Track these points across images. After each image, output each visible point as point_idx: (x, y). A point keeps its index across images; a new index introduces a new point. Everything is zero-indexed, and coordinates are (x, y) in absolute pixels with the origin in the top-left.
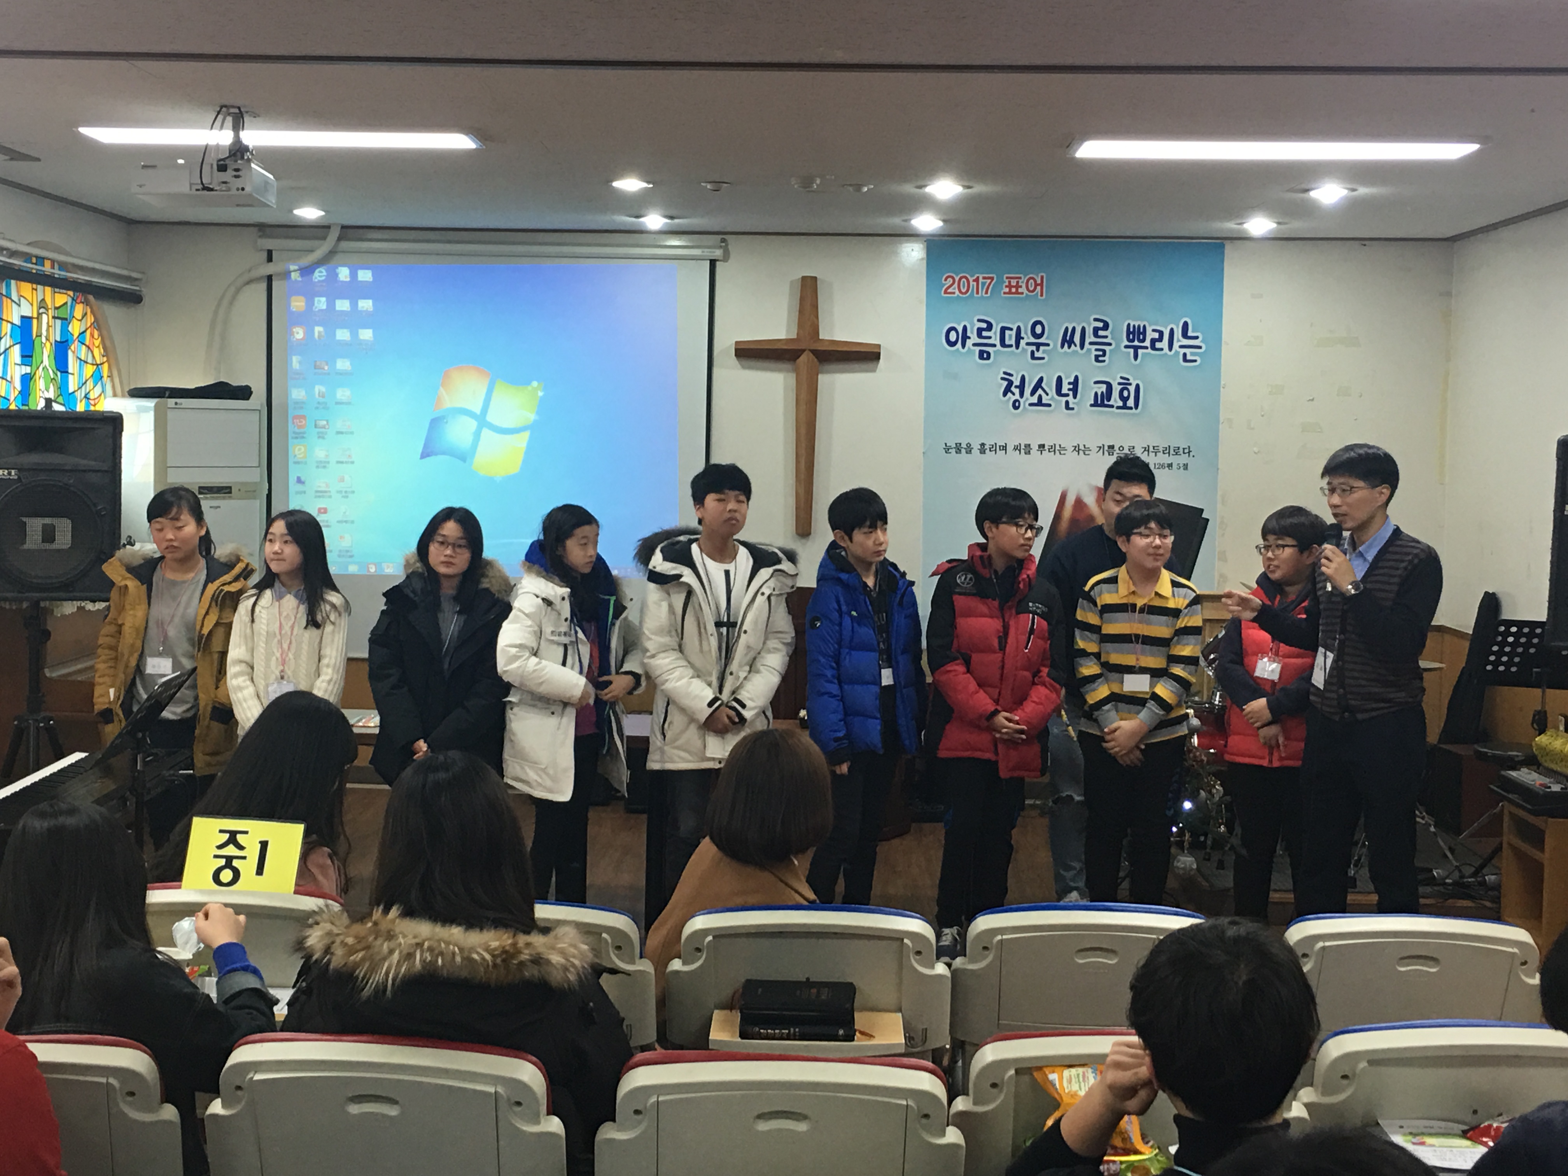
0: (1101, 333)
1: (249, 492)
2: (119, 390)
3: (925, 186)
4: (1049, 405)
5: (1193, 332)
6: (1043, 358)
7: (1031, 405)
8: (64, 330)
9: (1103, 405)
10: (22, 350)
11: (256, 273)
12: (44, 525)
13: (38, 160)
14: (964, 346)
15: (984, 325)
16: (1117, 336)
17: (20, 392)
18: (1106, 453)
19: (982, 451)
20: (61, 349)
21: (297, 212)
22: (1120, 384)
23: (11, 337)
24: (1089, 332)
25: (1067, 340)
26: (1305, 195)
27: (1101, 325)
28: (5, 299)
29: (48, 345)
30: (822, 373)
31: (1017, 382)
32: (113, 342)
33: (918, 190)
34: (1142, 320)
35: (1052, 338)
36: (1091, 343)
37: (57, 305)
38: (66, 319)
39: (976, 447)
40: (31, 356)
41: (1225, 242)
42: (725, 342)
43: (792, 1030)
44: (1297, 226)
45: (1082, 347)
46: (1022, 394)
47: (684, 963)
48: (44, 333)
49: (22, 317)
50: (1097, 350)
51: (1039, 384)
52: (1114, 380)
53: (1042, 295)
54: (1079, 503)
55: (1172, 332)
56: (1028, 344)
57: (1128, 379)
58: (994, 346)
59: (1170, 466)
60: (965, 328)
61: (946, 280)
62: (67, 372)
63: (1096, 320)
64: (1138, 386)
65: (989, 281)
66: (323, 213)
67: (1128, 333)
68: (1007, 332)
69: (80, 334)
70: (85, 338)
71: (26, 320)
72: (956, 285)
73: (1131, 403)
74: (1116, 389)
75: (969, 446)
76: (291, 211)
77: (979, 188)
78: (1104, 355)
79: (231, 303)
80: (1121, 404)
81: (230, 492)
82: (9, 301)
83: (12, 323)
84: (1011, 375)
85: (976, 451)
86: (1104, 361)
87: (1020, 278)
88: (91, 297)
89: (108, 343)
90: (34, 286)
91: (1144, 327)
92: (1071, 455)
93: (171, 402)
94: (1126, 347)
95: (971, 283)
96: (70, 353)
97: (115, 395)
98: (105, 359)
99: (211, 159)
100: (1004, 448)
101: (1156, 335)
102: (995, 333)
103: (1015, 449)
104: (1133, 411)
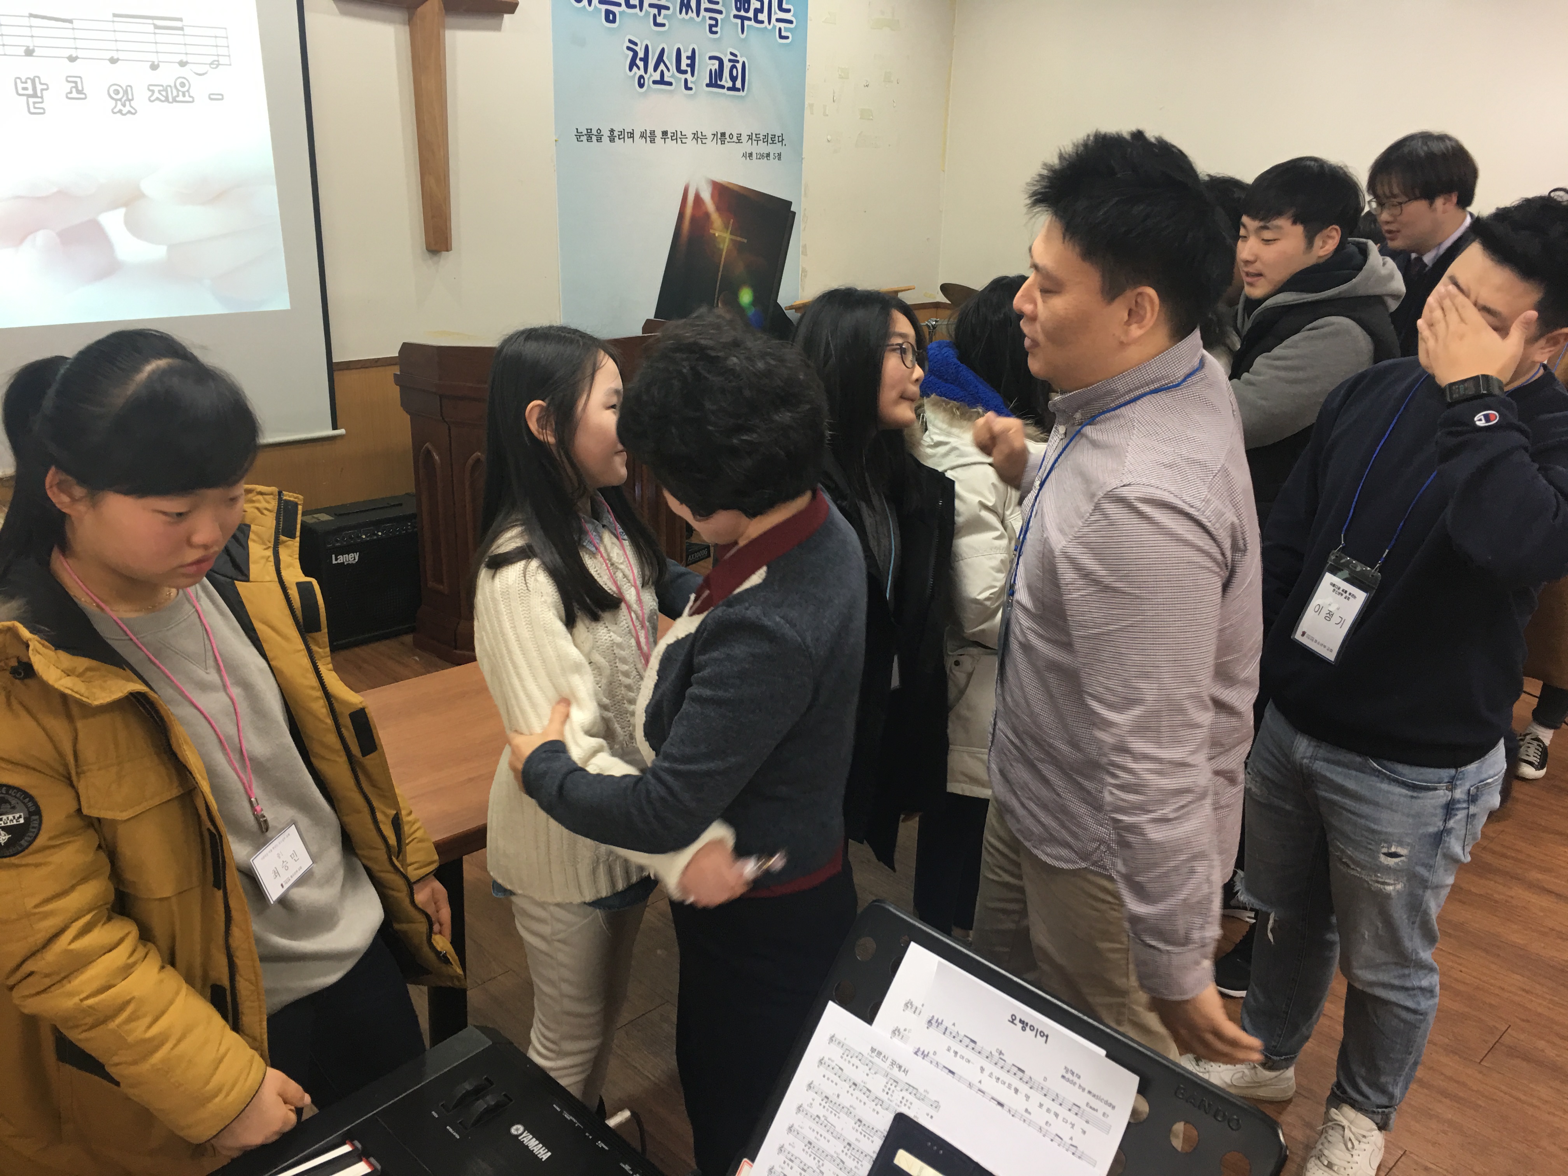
4: (670, 84)
5: (786, 4)
6: (664, 25)
7: (655, 82)
9: (715, 85)
16: (727, 4)
18: (719, 141)
19: (612, 140)
22: (730, 61)
25: (685, 5)
31: (641, 54)
36: (707, 10)
39: (606, 133)
45: (698, 15)
46: (646, 71)
50: (711, 18)
51: (660, 60)
52: (725, 56)
54: (698, 199)
55: (770, 2)
56: (651, 5)
57: (736, 56)
58: (619, 5)
59: (768, 155)
64: (744, 64)
73: (738, 84)
74: (727, 65)
75: (599, 131)
80: (730, 84)
84: (636, 44)
85: (606, 139)
86: (716, 33)
101: (758, 5)
103: (642, 136)
104: (741, 93)
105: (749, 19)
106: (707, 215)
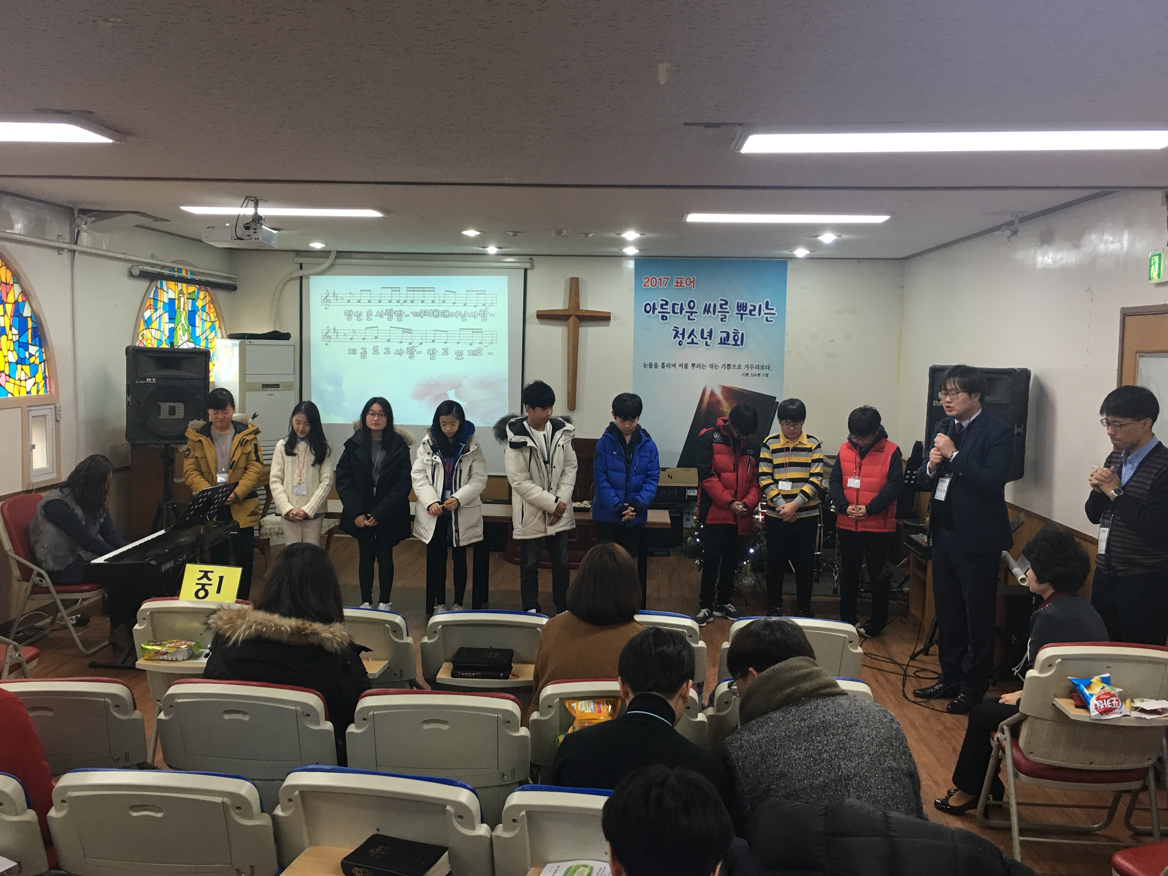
0: (724, 307)
1: (289, 387)
2: (225, 335)
3: (621, 234)
4: (697, 344)
5: (771, 306)
6: (694, 320)
7: (688, 343)
8: (193, 305)
9: (725, 343)
10: (169, 315)
11: (293, 276)
12: (170, 406)
13: (170, 221)
14: (653, 313)
15: (664, 303)
16: (732, 309)
17: (168, 337)
18: (726, 368)
19: (663, 367)
20: (192, 316)
21: (311, 245)
22: (733, 333)
23: (163, 309)
24: (718, 306)
25: (707, 310)
26: (816, 238)
27: (724, 302)
28: (159, 290)
29: (184, 312)
30: (582, 326)
31: (681, 332)
32: (221, 311)
33: (618, 236)
34: (745, 300)
35: (699, 308)
36: (719, 312)
37: (189, 292)
38: (195, 299)
39: (660, 365)
40: (175, 319)
41: (787, 260)
42: (532, 311)
43: (477, 673)
44: (819, 253)
45: (714, 314)
46: (683, 339)
47: (429, 639)
48: (182, 306)
49: (170, 299)
50: (721, 315)
51: (692, 333)
52: (731, 330)
53: (694, 287)
54: (712, 394)
55: (760, 306)
56: (686, 312)
57: (738, 330)
58: (669, 313)
59: (759, 375)
60: (654, 304)
61: (644, 279)
62: (195, 326)
63: (721, 300)
64: (743, 335)
65: (666, 280)
66: (324, 246)
67: (738, 306)
68: (676, 306)
69: (202, 307)
70: (205, 308)
71: (172, 301)
72: (650, 282)
73: (739, 342)
74: (732, 336)
75: (656, 364)
76: (308, 244)
77: (649, 235)
78: (725, 318)
79: (282, 290)
80: (734, 343)
81: (279, 387)
82: (162, 291)
83: (164, 302)
84: (678, 328)
85: (660, 367)
86: (725, 321)
87: (682, 278)
88: (208, 288)
89: (218, 311)
90: (176, 283)
91: (746, 303)
92: (708, 369)
93: (248, 341)
94: (737, 314)
95: (658, 281)
96: (197, 317)
97: (222, 337)
98: (217, 319)
99: (241, 224)
100: (674, 365)
101: (752, 308)
102: (670, 307)
103: (680, 366)
104: (741, 346)
105: (747, 314)
106: (719, 402)
